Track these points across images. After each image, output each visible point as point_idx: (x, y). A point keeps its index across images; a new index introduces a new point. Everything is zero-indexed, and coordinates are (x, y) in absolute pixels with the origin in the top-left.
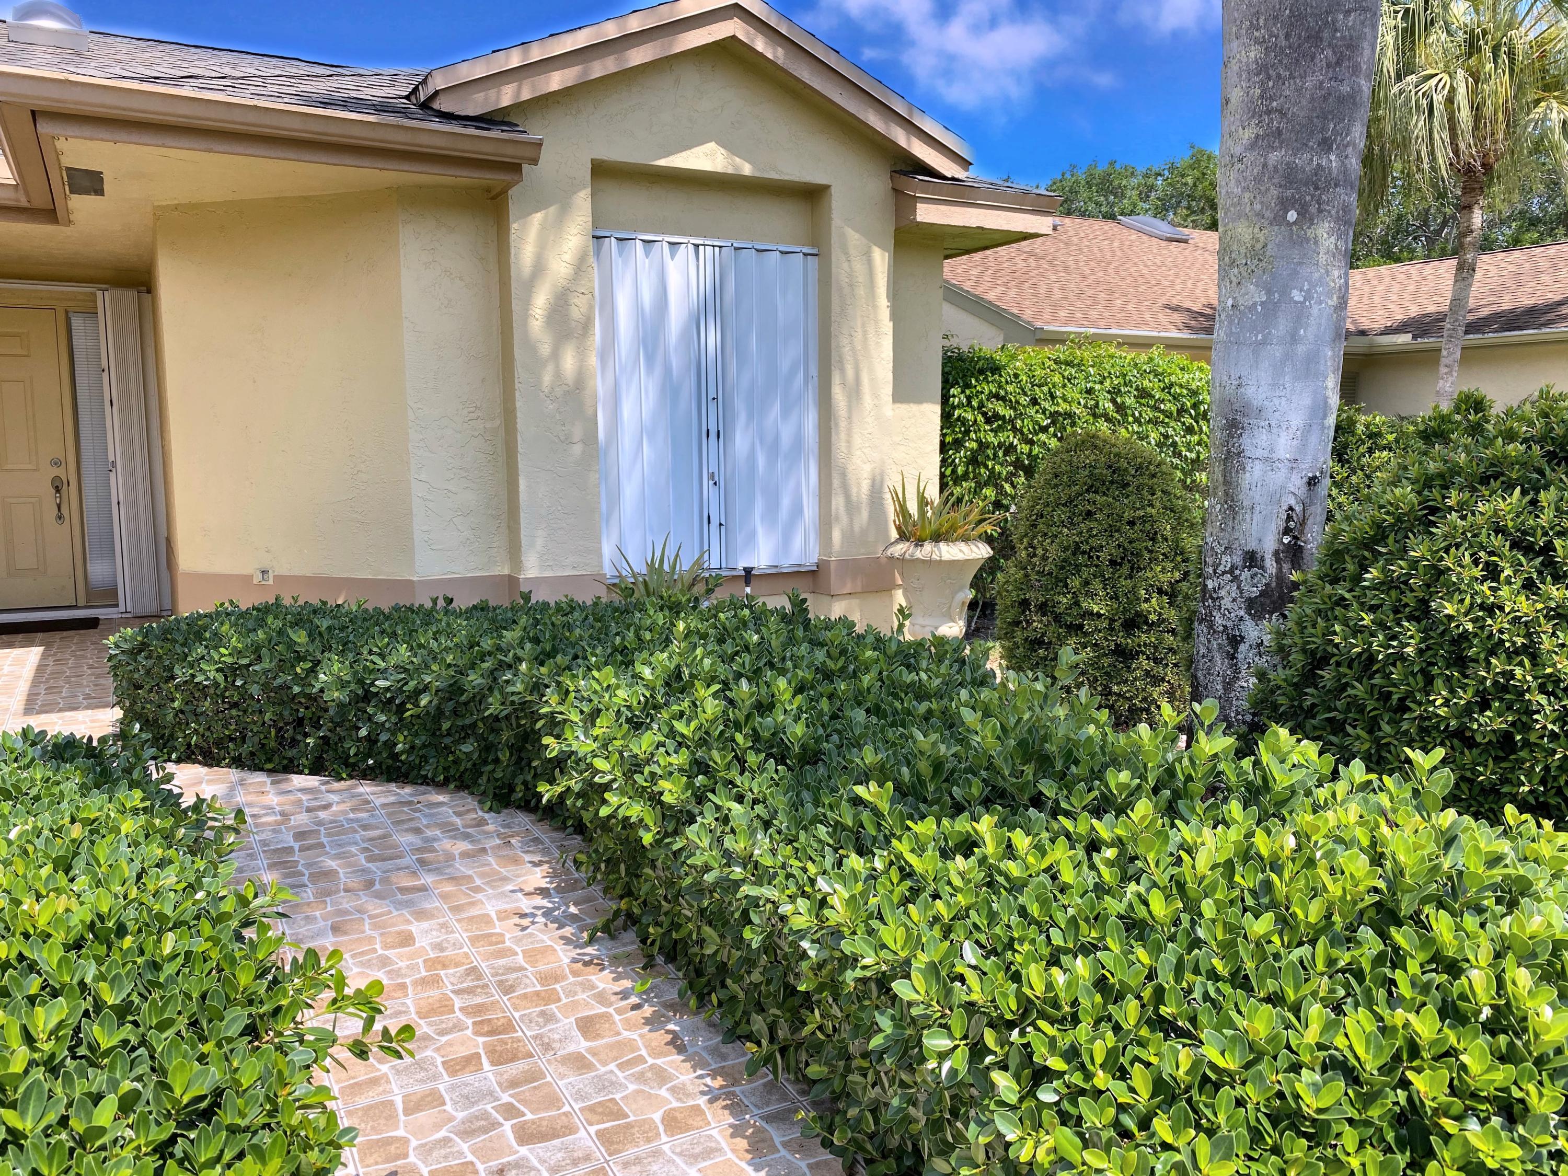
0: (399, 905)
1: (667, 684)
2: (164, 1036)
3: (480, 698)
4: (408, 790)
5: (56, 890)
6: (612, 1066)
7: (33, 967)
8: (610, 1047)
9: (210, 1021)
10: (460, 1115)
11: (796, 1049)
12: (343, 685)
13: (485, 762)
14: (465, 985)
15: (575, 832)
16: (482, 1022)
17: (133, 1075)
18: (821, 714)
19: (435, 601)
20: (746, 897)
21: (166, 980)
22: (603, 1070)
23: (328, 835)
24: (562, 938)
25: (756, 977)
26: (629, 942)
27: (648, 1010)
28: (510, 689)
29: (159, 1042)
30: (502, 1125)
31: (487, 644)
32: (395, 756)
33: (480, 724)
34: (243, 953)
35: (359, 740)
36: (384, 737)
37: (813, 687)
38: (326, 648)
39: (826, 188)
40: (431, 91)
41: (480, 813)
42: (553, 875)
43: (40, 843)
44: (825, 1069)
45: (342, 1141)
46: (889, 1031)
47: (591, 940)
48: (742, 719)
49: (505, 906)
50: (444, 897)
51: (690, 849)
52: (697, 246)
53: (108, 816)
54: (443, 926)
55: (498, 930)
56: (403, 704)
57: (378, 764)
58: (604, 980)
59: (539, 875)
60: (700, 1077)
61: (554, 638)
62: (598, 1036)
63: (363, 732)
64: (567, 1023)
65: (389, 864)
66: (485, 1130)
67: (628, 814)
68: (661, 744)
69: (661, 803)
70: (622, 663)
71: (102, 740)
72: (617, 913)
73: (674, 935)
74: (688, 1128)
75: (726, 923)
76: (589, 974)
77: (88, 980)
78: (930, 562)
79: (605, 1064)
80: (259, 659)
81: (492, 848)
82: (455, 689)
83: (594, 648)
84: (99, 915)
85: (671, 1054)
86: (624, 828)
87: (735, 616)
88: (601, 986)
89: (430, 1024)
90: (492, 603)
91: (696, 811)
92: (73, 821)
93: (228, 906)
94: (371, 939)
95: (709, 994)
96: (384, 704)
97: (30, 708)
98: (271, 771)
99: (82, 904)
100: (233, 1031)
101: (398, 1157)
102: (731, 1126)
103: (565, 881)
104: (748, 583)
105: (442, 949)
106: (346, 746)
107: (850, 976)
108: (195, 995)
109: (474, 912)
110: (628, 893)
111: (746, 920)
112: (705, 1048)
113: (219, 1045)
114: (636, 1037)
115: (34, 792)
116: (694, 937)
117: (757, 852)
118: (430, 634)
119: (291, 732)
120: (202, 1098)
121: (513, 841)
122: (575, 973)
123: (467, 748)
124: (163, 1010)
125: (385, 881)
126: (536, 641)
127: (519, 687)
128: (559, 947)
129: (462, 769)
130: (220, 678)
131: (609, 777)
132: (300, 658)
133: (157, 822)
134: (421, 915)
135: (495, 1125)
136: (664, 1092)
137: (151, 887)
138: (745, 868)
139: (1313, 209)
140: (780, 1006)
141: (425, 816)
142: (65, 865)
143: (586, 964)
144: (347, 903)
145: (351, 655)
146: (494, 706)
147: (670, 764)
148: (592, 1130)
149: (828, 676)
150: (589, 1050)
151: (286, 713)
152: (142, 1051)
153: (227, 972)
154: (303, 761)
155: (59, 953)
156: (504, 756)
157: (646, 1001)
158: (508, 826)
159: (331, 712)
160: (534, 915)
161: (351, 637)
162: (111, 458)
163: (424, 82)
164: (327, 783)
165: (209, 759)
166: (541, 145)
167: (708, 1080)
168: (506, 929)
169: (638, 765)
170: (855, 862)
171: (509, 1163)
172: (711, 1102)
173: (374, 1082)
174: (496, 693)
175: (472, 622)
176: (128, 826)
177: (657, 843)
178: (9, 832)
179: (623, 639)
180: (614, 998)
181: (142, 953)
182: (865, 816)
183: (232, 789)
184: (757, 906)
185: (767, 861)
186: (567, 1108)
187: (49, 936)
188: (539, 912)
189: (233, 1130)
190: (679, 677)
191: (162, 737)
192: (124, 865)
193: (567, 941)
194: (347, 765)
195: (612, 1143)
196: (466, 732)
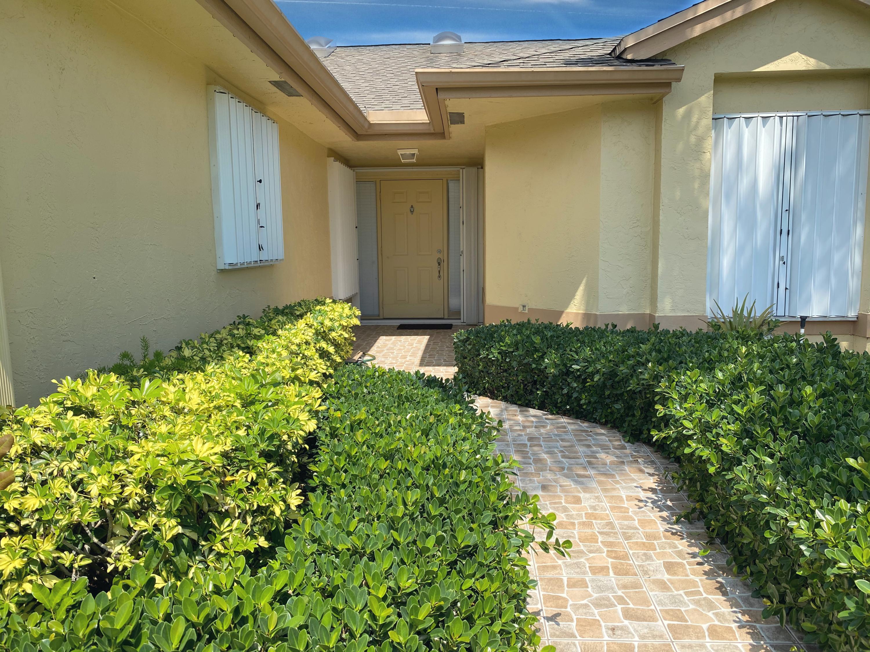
0: (576, 482)
1: (733, 383)
2: (458, 516)
3: (626, 380)
4: (586, 424)
5: (421, 443)
6: (681, 592)
7: (410, 475)
8: (682, 581)
9: (477, 514)
10: (595, 595)
11: (798, 611)
12: (556, 366)
13: (627, 415)
14: (605, 530)
15: (675, 461)
16: (611, 551)
17: (443, 529)
18: (835, 412)
19: (607, 326)
20: (769, 513)
21: (461, 492)
22: (676, 592)
23: (544, 441)
24: (661, 517)
25: (774, 562)
26: (700, 528)
27: (707, 567)
28: (642, 377)
29: (455, 518)
30: (616, 606)
31: (631, 351)
32: (580, 406)
33: (626, 394)
34: (494, 487)
35: (563, 395)
36: (575, 395)
37: (832, 395)
38: (549, 346)
40: (622, 48)
41: (623, 442)
42: (660, 482)
43: (417, 422)
44: (816, 627)
45: (530, 585)
46: (853, 610)
47: (677, 522)
48: (778, 409)
49: (631, 494)
50: (600, 483)
51: (737, 480)
53: (445, 414)
54: (597, 497)
55: (626, 506)
56: (586, 379)
57: (572, 409)
58: (682, 545)
59: (652, 481)
60: (735, 612)
61: (669, 351)
62: (675, 574)
63: (565, 391)
64: (659, 562)
65: (572, 461)
66: (607, 607)
67: (701, 454)
68: (724, 417)
69: (722, 451)
70: (708, 368)
71: (447, 380)
72: (694, 510)
73: (726, 528)
74: (723, 638)
75: (756, 527)
76: (674, 539)
77: (430, 484)
79: (677, 590)
80: (517, 349)
81: (628, 462)
82: (613, 374)
83: (692, 358)
84: (436, 457)
85: (718, 595)
86: (700, 462)
87: (786, 346)
88: (681, 548)
89: (584, 546)
90: (638, 329)
91: (743, 459)
92: (431, 414)
93: (489, 464)
94: (560, 497)
95: (746, 567)
96: (576, 378)
97: (421, 364)
98: (520, 405)
99: (430, 451)
100: (486, 521)
101: (562, 607)
102: (751, 644)
103: (666, 487)
104: (802, 326)
105: (595, 510)
106: (556, 397)
107: (830, 572)
108: (472, 501)
109: (615, 493)
110: (702, 500)
111: (767, 526)
112: (740, 597)
113: (479, 526)
114: (697, 580)
115: (418, 400)
116: (737, 531)
117: (778, 488)
118: (602, 343)
119: (530, 387)
120: (470, 546)
121: (639, 460)
122: (666, 537)
123: (617, 406)
124: (458, 504)
125: (569, 469)
126: (659, 351)
127: (646, 376)
128: (659, 522)
129: (615, 417)
130: (499, 357)
131: (691, 432)
132: (536, 350)
133: (464, 420)
134: (586, 489)
135: (613, 605)
136: (710, 614)
137: (459, 449)
138: (769, 496)
140: (787, 582)
141: (594, 439)
142: (426, 433)
143: (673, 534)
144: (549, 476)
145: (561, 351)
146: (632, 386)
147: (729, 430)
148: (666, 623)
149: (845, 389)
150: (669, 580)
151: (528, 377)
152: (448, 520)
153: (486, 494)
154: (535, 402)
155: (419, 470)
156: (638, 413)
157: (706, 562)
158: (637, 452)
159: (550, 379)
160: (647, 502)
161: (562, 342)
162: (462, 250)
163: (619, 44)
164: (546, 415)
165: (493, 396)
166: (683, 70)
167: (739, 615)
168: (631, 507)
169: (710, 428)
170: (843, 504)
171: (618, 627)
172: (740, 627)
173: (554, 567)
174: (635, 378)
175: (625, 338)
176: (452, 420)
177: (717, 473)
178: (407, 415)
179: (710, 354)
180: (687, 556)
181: (452, 478)
182: (856, 478)
183: (502, 411)
184: (776, 520)
185: (785, 495)
186: (652, 607)
187: (417, 462)
188: (650, 501)
189: (481, 565)
190: (740, 379)
191: (474, 382)
192: (449, 437)
193: (664, 519)
194: (556, 407)
195: (676, 633)
196: (618, 398)
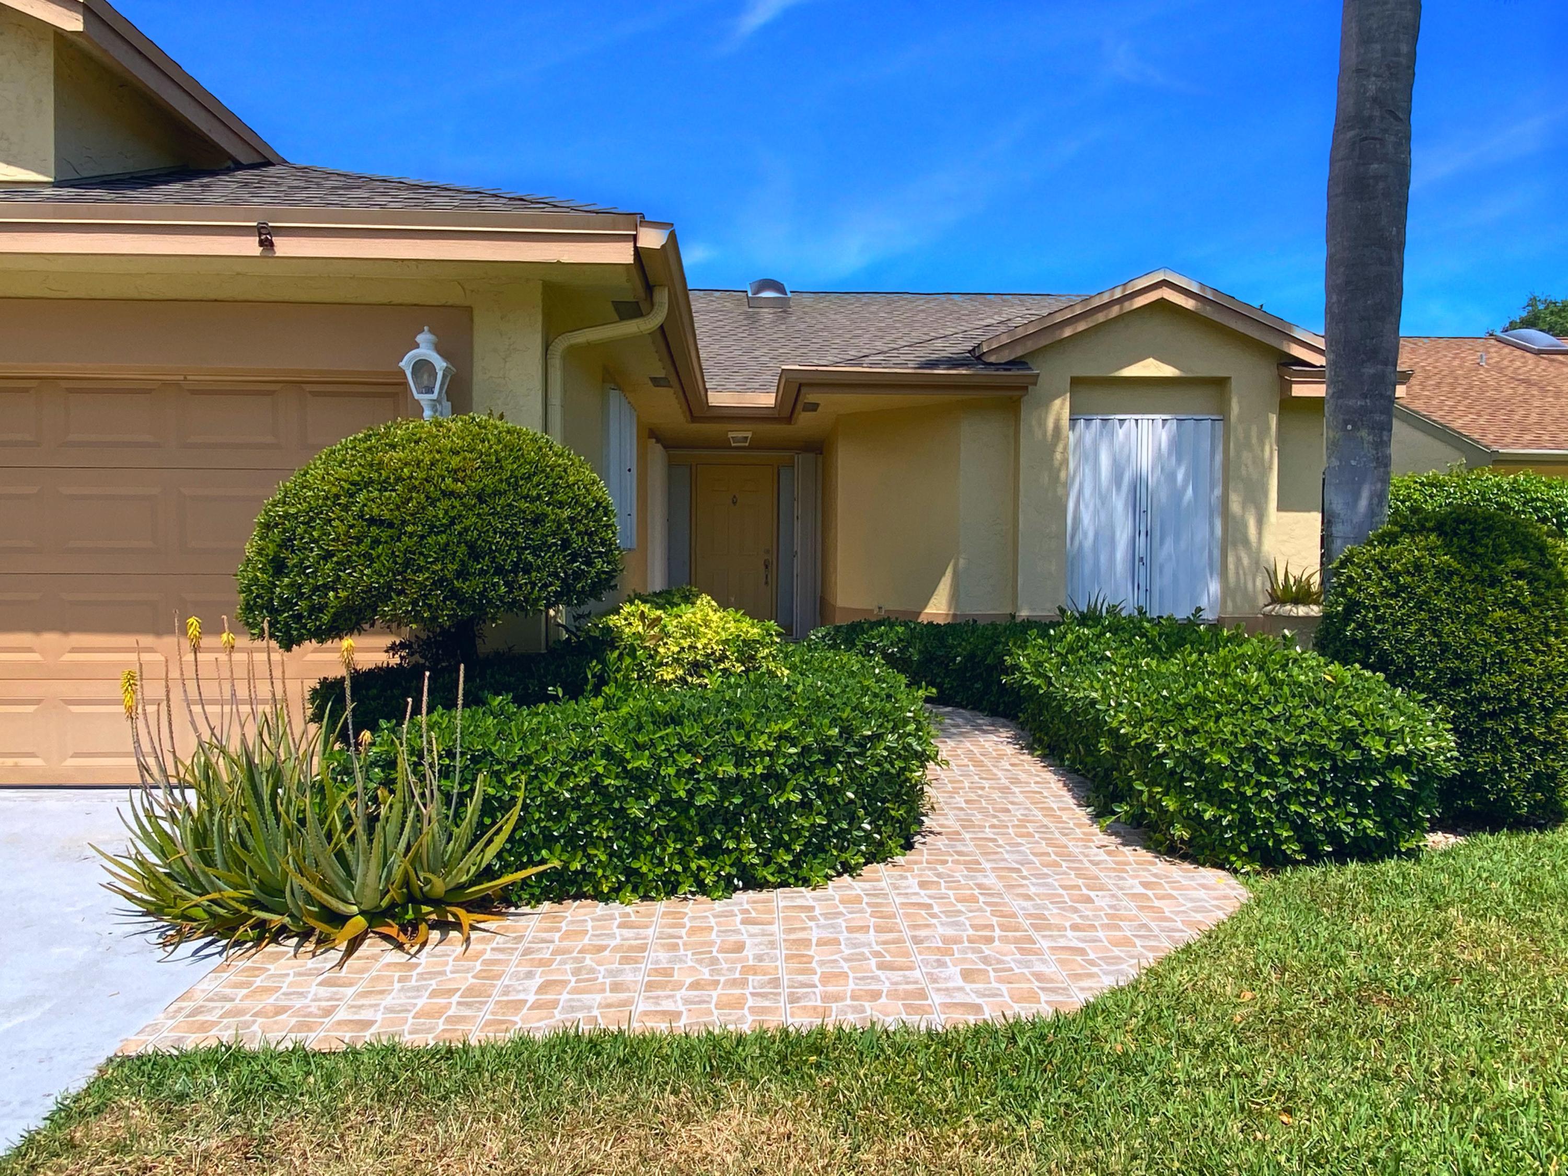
12: (920, 653)
13: (986, 694)
39: (1229, 378)
52: (1137, 420)
56: (948, 663)
78: (1290, 617)
96: (939, 664)
123: (977, 686)
139: (1359, 423)
162: (795, 550)
163: (978, 346)
166: (1040, 375)
196: (978, 678)
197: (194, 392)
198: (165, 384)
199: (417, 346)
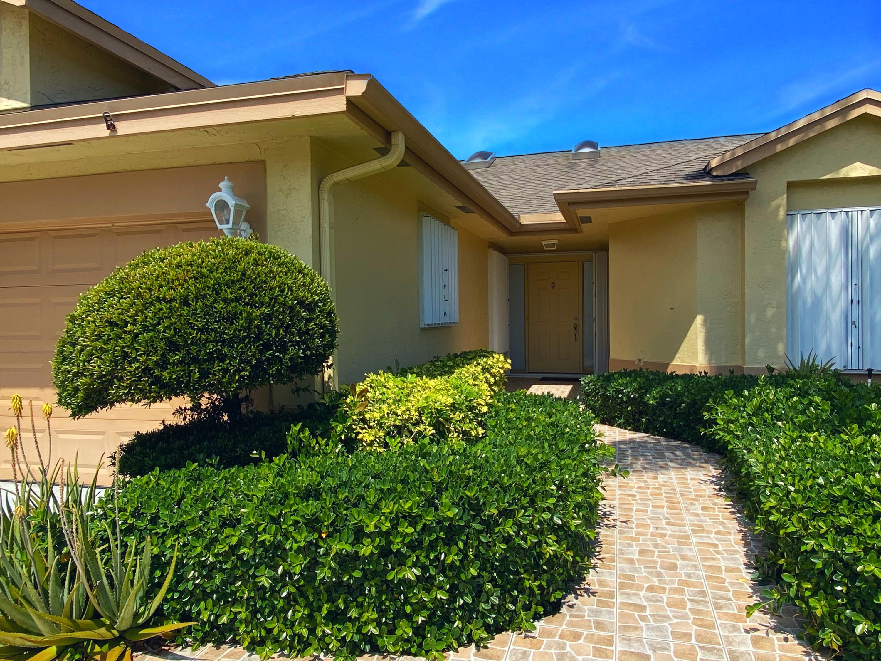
52: (847, 212)
197: (118, 234)
198: (103, 229)
199: (220, 190)
